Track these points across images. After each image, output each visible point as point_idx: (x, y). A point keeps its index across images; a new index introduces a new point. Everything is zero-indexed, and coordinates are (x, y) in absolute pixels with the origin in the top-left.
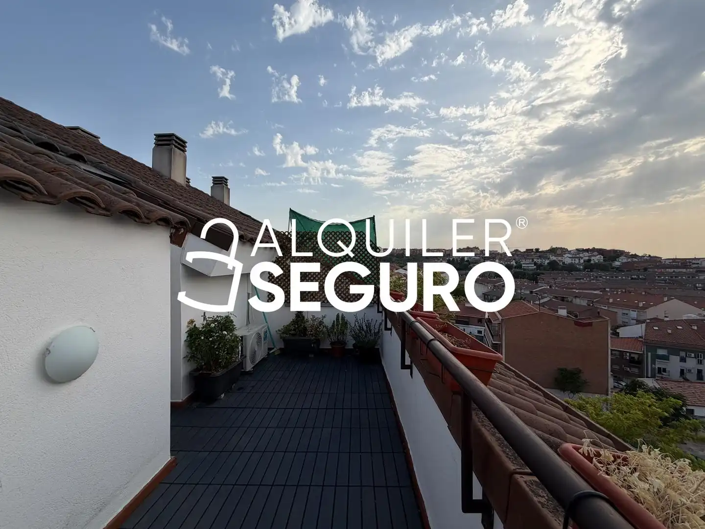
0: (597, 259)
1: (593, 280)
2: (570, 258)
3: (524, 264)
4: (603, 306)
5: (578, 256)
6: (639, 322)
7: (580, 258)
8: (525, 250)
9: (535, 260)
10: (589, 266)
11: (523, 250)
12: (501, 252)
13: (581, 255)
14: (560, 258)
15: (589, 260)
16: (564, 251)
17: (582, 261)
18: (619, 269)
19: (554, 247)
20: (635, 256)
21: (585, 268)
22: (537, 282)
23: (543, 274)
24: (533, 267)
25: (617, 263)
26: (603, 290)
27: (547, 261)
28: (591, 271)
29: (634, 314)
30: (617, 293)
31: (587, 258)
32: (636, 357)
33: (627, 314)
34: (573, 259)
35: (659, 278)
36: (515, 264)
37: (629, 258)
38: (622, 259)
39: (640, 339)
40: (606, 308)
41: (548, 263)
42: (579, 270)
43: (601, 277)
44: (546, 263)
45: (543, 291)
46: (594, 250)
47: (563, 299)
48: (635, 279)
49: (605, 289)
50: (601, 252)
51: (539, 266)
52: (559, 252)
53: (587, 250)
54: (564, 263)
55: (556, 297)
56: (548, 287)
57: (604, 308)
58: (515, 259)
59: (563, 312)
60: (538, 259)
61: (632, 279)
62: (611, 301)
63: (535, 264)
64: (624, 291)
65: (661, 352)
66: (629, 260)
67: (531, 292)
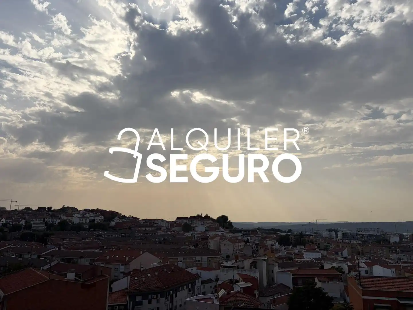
0: (100, 219)
1: (95, 239)
2: (79, 217)
3: (34, 224)
4: (102, 264)
5: (85, 216)
6: (125, 274)
7: (86, 218)
8: (37, 208)
9: (46, 220)
10: (94, 226)
11: (34, 208)
12: (9, 210)
13: (88, 215)
14: (70, 218)
15: (94, 220)
16: (74, 210)
17: (88, 221)
18: (114, 228)
19: (66, 206)
20: (124, 217)
21: (90, 227)
22: (46, 245)
23: (53, 234)
24: (43, 227)
25: (113, 223)
26: (102, 248)
27: (58, 221)
28: (94, 231)
29: (122, 268)
30: (112, 250)
31: (92, 218)
32: (122, 307)
33: (118, 269)
34: (81, 219)
35: (138, 235)
36: (24, 224)
37: (120, 218)
38: (117, 220)
39: (126, 291)
40: (103, 265)
41: (59, 223)
42: (84, 230)
43: (101, 236)
44: (57, 223)
45: (52, 254)
46: (98, 210)
47: (69, 261)
48: (124, 237)
49: (103, 247)
50: (102, 212)
51: (49, 226)
52: (70, 212)
53: (93, 211)
54: (73, 223)
55: (63, 260)
56: (57, 249)
57: (102, 265)
58: (24, 219)
59: (71, 276)
60: (49, 219)
61: (122, 236)
62: (108, 258)
63: (46, 224)
64: (116, 247)
65: (138, 299)
66: (121, 220)
67: (39, 257)
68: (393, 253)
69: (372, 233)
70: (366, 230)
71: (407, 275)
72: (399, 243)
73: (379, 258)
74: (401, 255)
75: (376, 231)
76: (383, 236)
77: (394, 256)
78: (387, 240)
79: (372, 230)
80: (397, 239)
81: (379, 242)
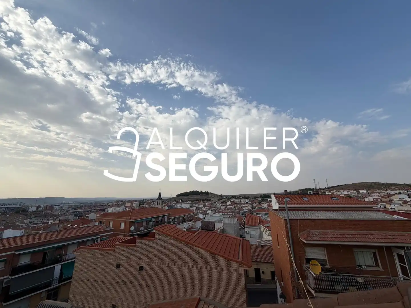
68: (27, 218)
69: (14, 206)
70: (9, 204)
71: (33, 232)
72: (35, 211)
73: (13, 224)
74: (33, 220)
75: (18, 205)
76: (23, 207)
77: (27, 221)
78: (26, 210)
79: (15, 204)
80: (34, 209)
81: (18, 212)
